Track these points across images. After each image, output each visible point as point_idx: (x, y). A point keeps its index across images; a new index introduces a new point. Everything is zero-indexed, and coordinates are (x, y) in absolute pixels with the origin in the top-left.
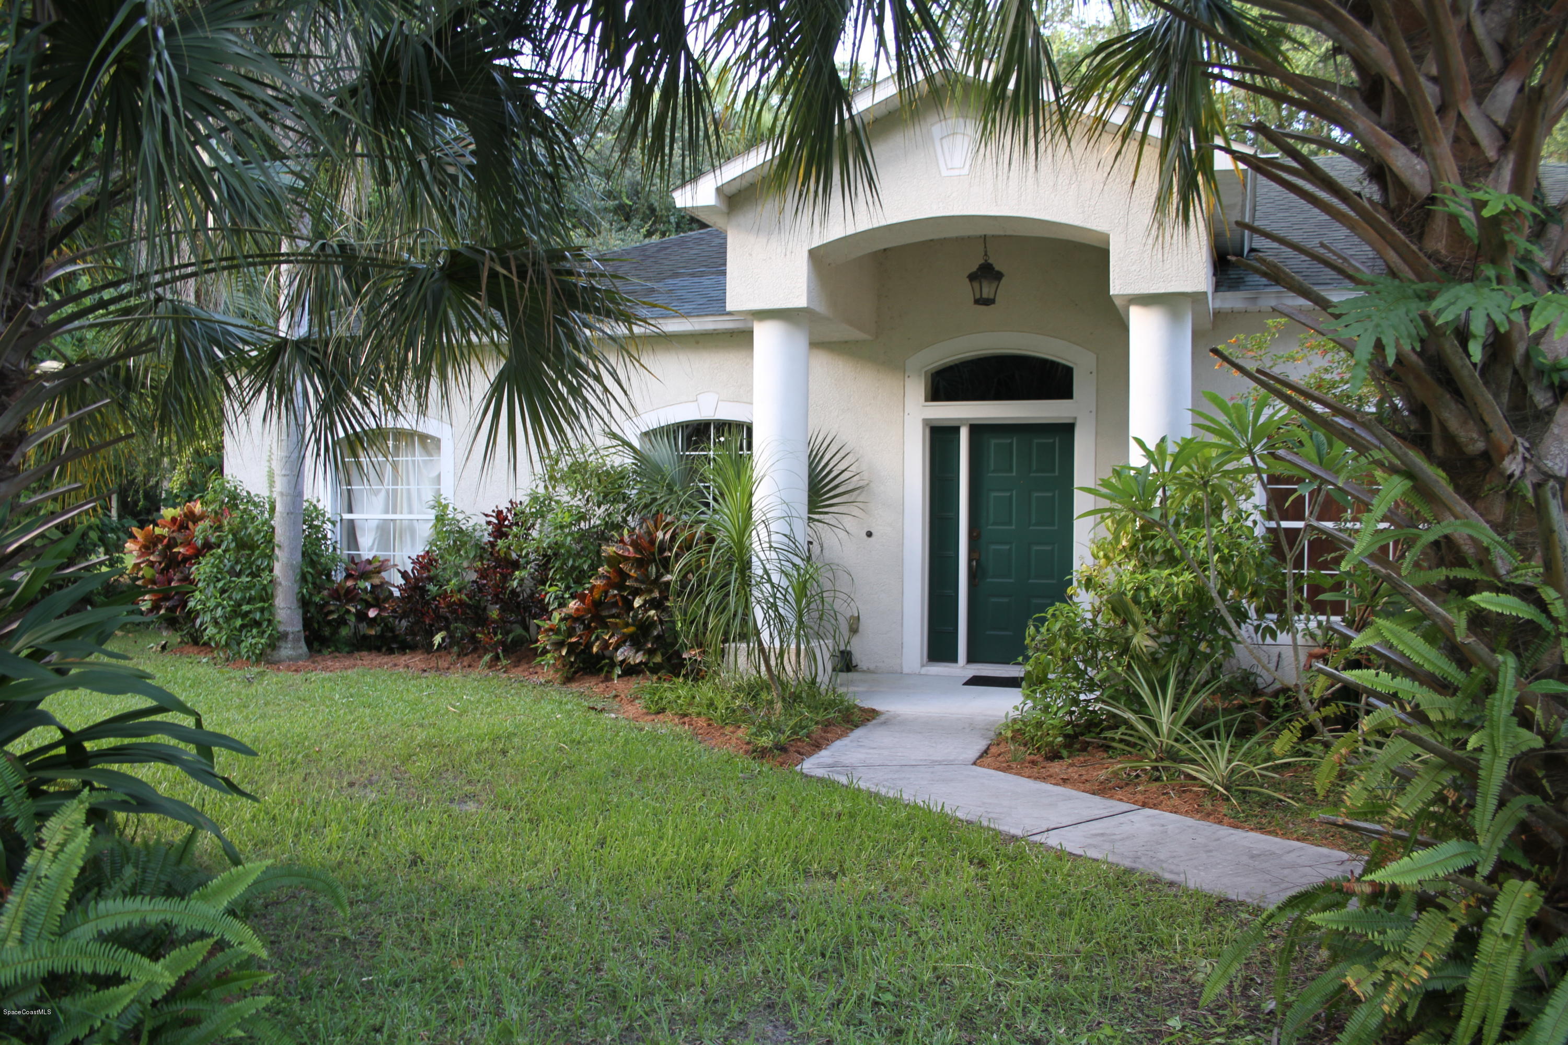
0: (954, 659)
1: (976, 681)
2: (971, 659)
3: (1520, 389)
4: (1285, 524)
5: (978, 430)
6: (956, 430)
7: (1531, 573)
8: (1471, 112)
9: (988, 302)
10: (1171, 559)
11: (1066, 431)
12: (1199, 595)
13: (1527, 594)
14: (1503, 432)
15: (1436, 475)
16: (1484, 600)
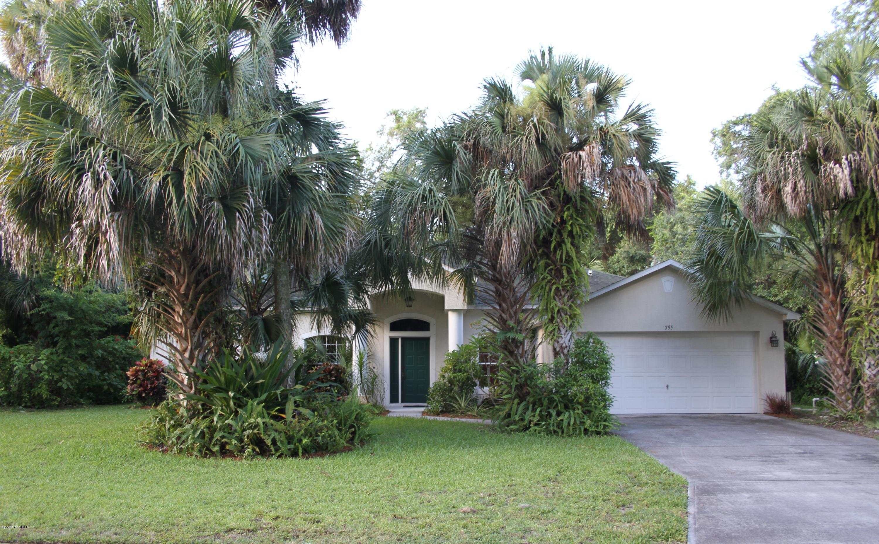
0: (397, 402)
1: (405, 407)
2: (402, 402)
3: (516, 344)
4: (484, 364)
5: (404, 339)
6: (397, 339)
7: (518, 365)
8: (511, 310)
9: (411, 306)
10: (460, 371)
11: (427, 340)
12: (468, 379)
13: (517, 367)
14: (514, 348)
15: (507, 354)
16: (513, 368)
